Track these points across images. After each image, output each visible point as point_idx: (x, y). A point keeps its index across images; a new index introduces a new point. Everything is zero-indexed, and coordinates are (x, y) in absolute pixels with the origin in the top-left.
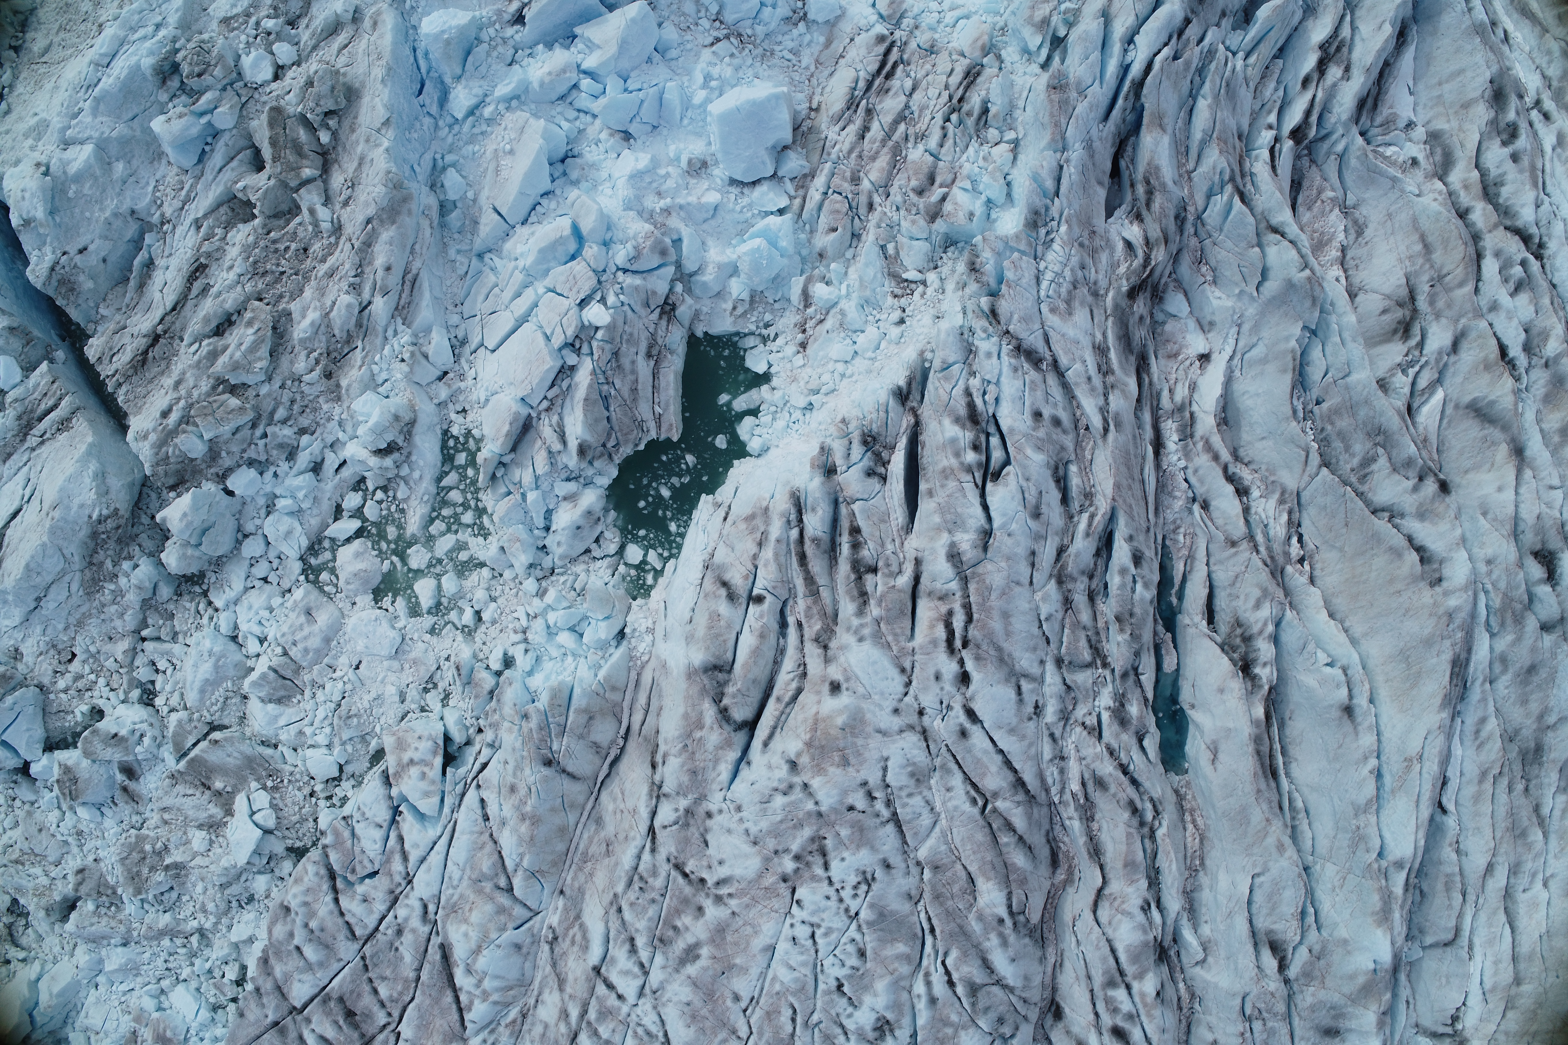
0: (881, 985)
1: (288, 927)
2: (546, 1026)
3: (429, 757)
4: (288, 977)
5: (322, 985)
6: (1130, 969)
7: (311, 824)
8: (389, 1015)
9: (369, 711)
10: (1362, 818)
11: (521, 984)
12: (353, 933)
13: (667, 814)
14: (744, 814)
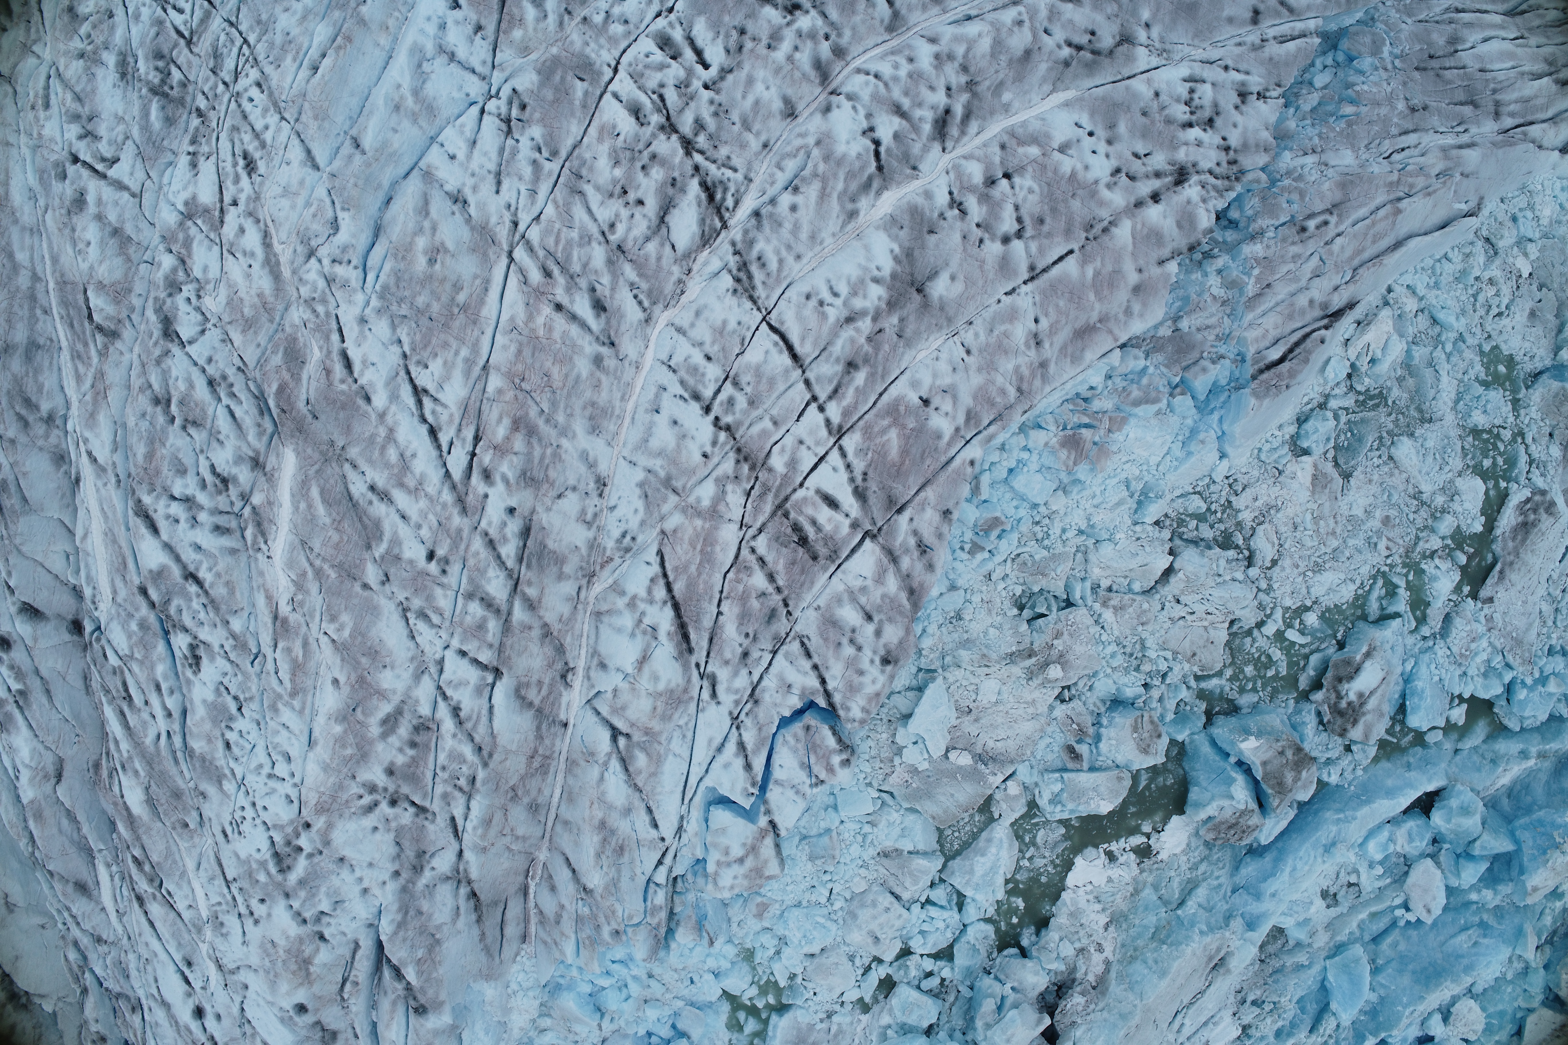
1: (882, 642)
3: (722, 871)
4: (879, 579)
5: (839, 574)
8: (753, 552)
11: (598, 615)
12: (803, 644)
13: (443, 863)
14: (357, 889)
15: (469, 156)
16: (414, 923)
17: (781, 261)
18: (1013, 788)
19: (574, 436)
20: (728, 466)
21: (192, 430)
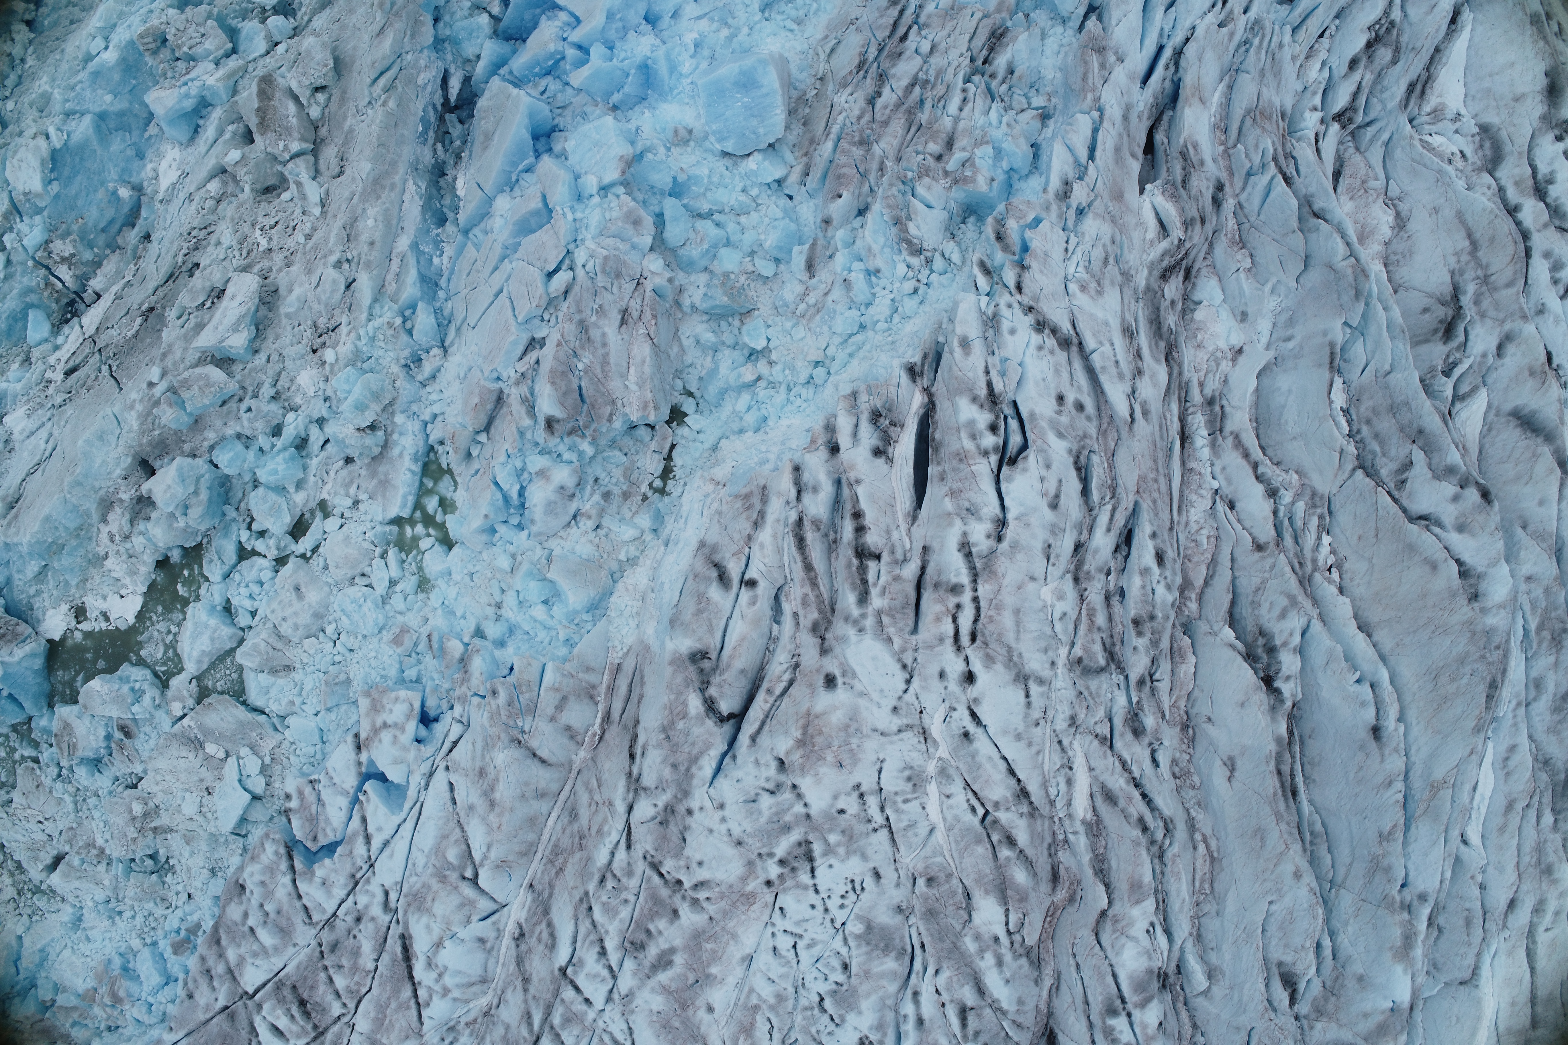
0: (867, 1005)
1: (243, 908)
2: (507, 1027)
3: (403, 722)
4: (240, 960)
5: (276, 970)
6: (1132, 998)
8: (345, 1005)
10: (1387, 847)
11: (484, 981)
12: (310, 917)
13: (645, 809)
14: (727, 813)
16: (681, 757)
18: (177, 709)
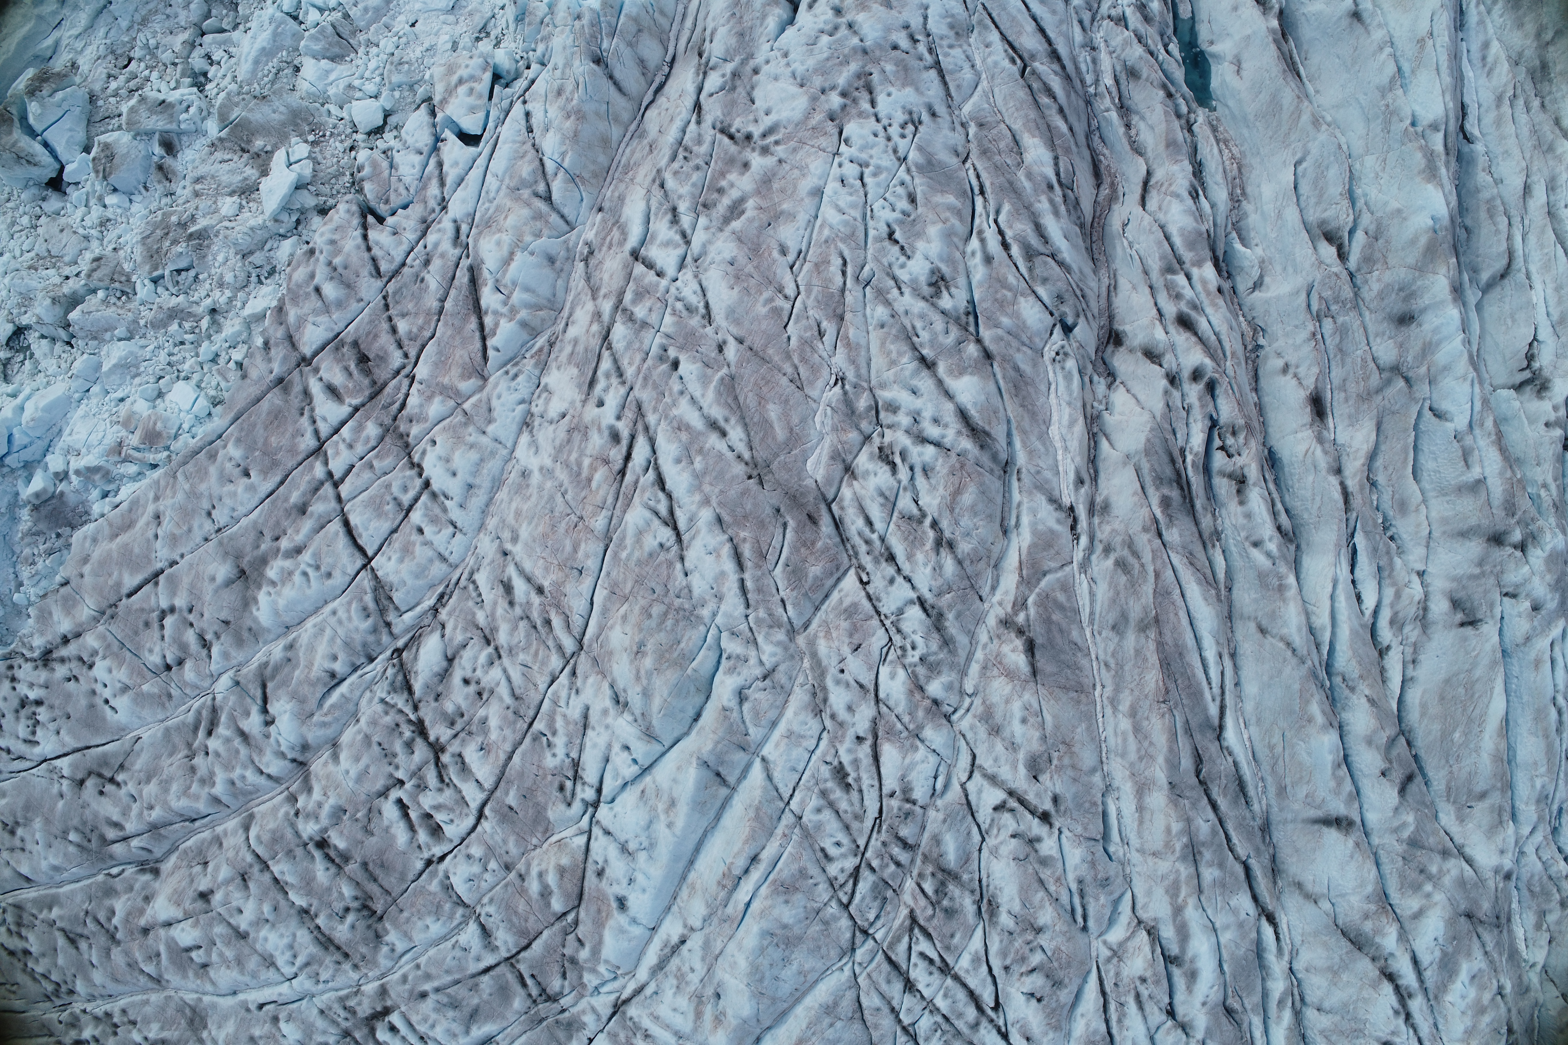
0: (934, 231)
1: (310, 268)
2: (576, 342)
3: (478, 73)
4: (301, 322)
5: (337, 329)
6: (1187, 256)
7: (347, 178)
8: (406, 356)
9: (421, 60)
10: (1390, 96)
11: (551, 308)
12: (378, 269)
13: (715, 82)
14: (792, 57)
15: (609, 746)
17: (348, 611)
19: (541, 469)
20: (415, 430)
21: (915, 511)
